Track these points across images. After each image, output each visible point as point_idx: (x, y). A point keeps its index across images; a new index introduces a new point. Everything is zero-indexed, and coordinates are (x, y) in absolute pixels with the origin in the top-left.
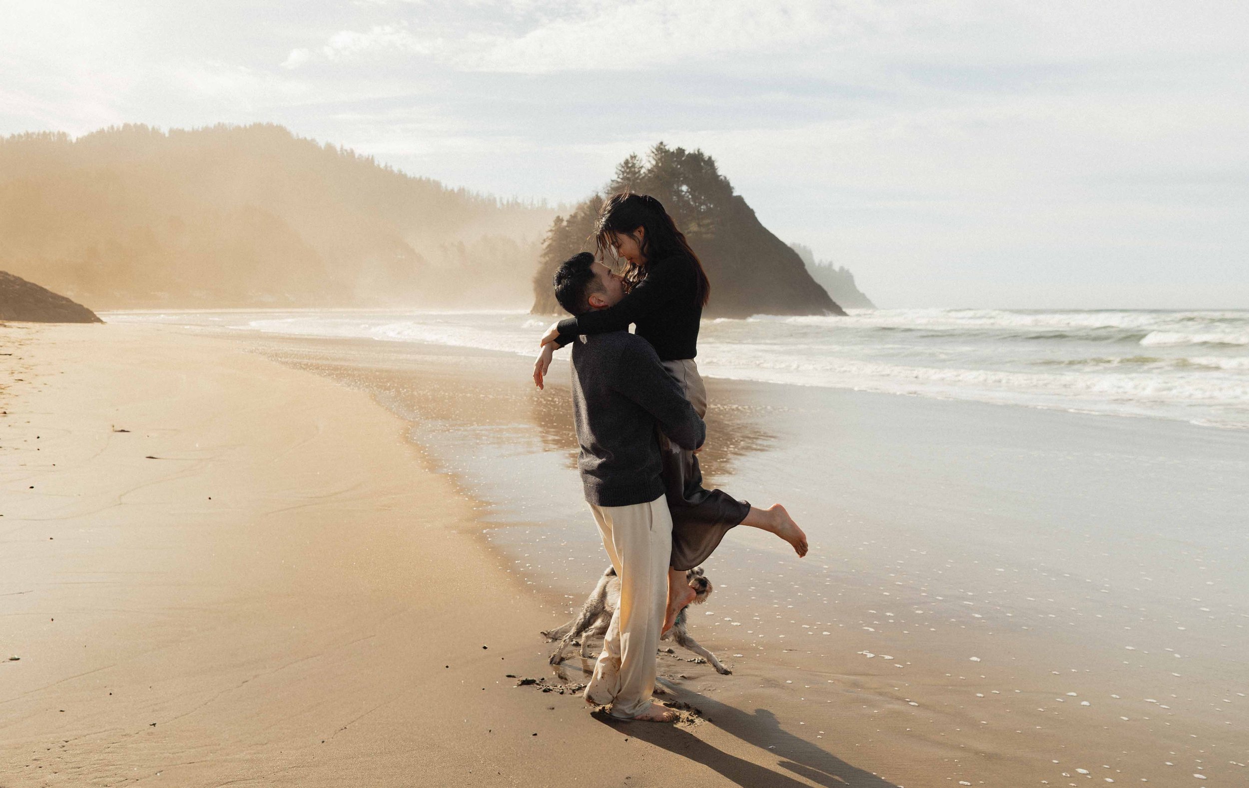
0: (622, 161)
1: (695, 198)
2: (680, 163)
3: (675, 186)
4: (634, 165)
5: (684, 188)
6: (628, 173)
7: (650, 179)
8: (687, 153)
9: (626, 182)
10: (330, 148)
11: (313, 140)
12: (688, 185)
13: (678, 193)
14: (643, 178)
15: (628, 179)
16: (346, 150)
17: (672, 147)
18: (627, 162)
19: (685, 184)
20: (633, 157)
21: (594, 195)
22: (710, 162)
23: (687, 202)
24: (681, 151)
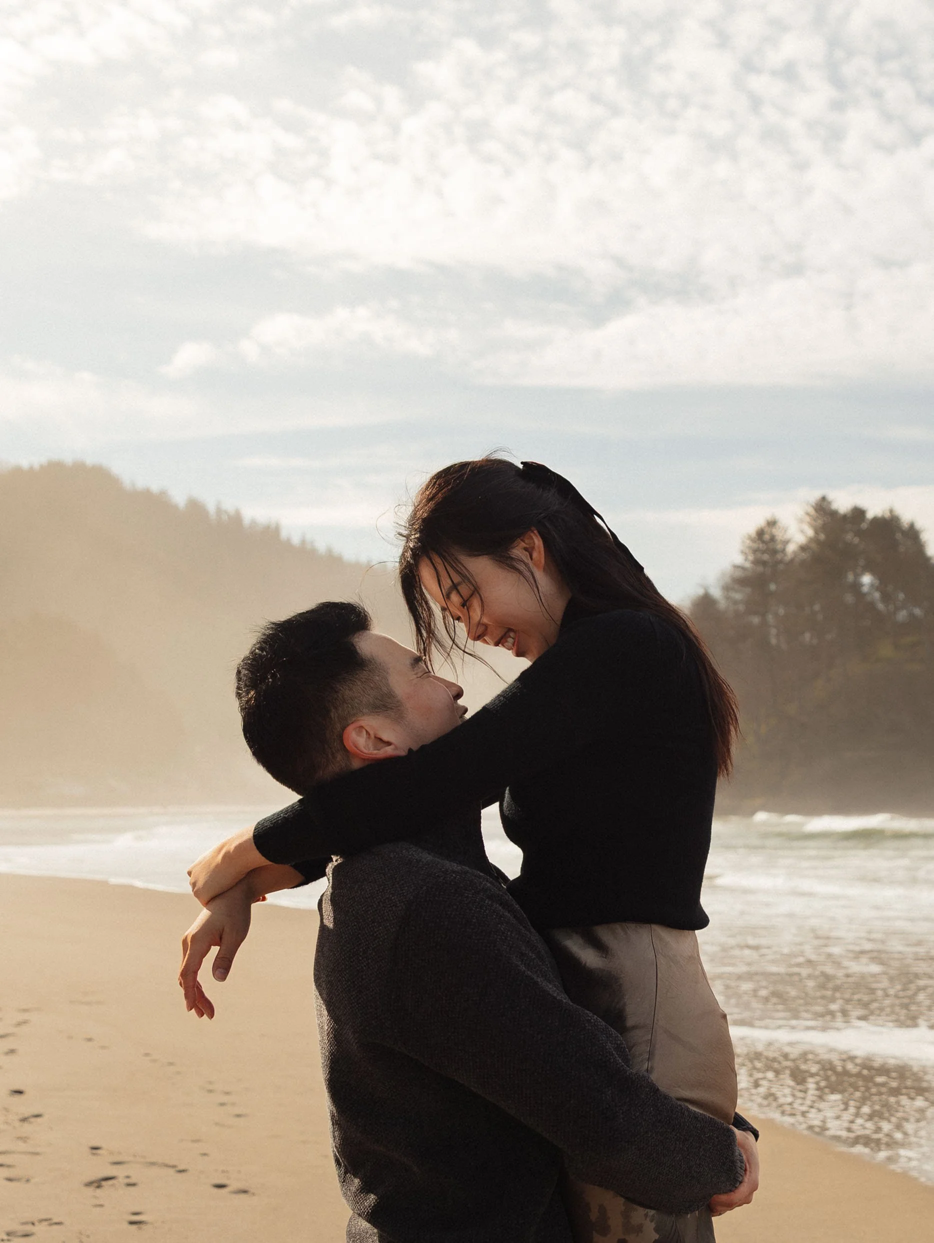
0: (752, 530)
1: (886, 597)
2: (859, 533)
3: (850, 577)
4: (773, 539)
5: (867, 579)
6: (763, 552)
7: (803, 563)
8: (870, 515)
9: (760, 569)
10: (195, 507)
11: (163, 493)
12: (873, 572)
13: (856, 587)
14: (792, 561)
15: (764, 563)
16: (226, 512)
17: (842, 503)
18: (760, 533)
19: (868, 571)
20: (772, 523)
21: (701, 592)
22: (913, 534)
23: (872, 605)
24: (858, 513)
